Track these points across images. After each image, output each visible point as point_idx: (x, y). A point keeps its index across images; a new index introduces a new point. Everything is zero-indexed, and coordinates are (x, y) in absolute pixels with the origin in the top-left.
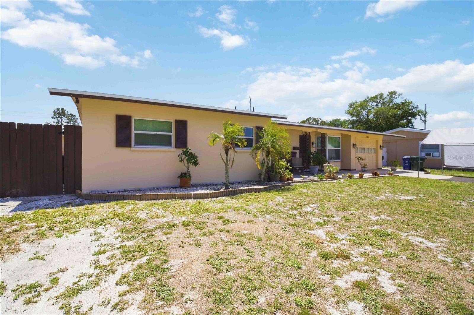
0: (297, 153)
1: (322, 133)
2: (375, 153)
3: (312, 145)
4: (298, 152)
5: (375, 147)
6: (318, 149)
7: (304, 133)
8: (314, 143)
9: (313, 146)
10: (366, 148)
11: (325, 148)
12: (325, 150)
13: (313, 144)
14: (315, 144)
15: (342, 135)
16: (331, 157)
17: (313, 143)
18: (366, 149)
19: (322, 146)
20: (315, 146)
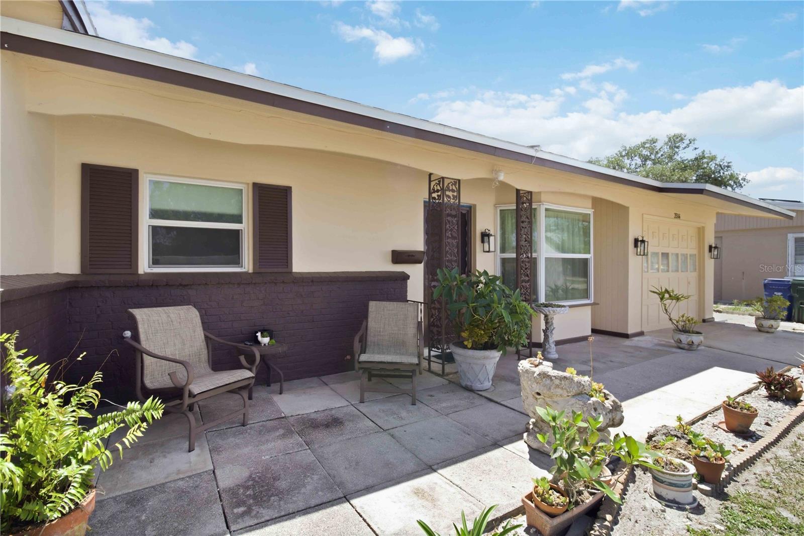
0: (407, 277)
1: (518, 191)
2: (695, 270)
3: (483, 241)
4: (416, 274)
5: (695, 252)
6: (504, 261)
7: (433, 183)
8: (489, 235)
9: (486, 245)
10: (672, 254)
11: (534, 255)
12: (533, 262)
13: (486, 238)
14: (492, 239)
15: (597, 202)
16: (553, 287)
17: (485, 236)
18: (670, 255)
19: (518, 248)
20: (492, 249)
